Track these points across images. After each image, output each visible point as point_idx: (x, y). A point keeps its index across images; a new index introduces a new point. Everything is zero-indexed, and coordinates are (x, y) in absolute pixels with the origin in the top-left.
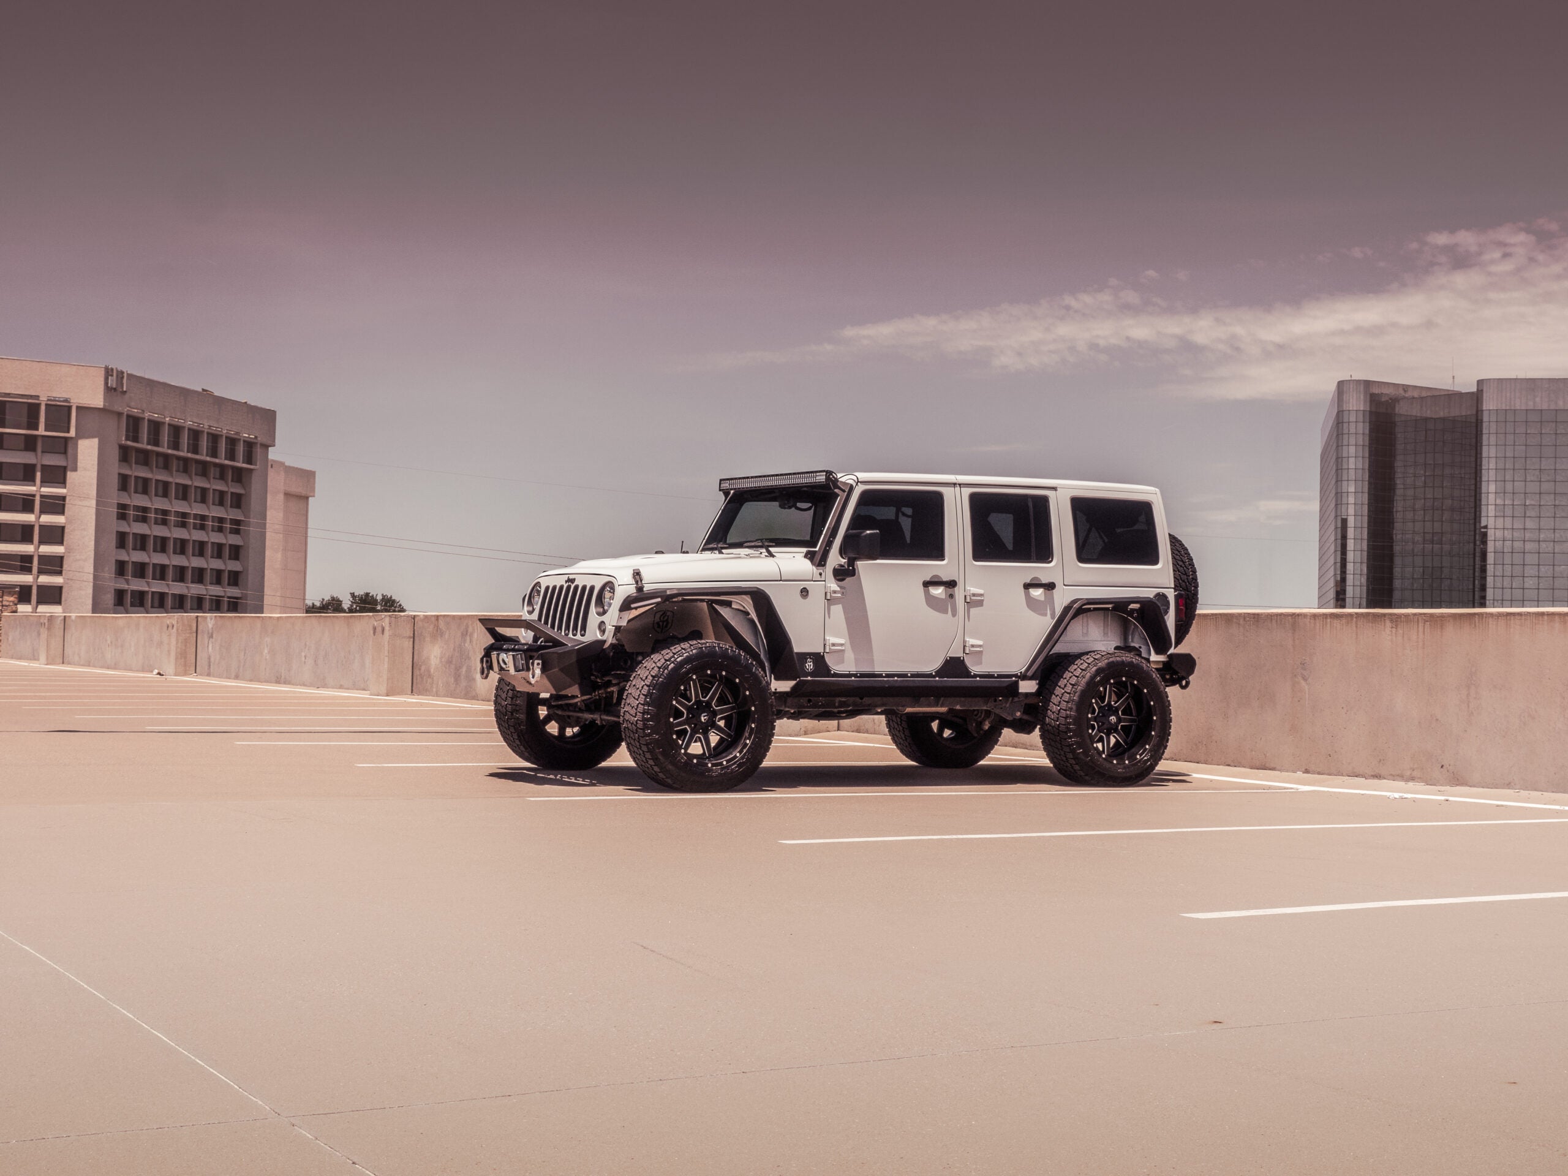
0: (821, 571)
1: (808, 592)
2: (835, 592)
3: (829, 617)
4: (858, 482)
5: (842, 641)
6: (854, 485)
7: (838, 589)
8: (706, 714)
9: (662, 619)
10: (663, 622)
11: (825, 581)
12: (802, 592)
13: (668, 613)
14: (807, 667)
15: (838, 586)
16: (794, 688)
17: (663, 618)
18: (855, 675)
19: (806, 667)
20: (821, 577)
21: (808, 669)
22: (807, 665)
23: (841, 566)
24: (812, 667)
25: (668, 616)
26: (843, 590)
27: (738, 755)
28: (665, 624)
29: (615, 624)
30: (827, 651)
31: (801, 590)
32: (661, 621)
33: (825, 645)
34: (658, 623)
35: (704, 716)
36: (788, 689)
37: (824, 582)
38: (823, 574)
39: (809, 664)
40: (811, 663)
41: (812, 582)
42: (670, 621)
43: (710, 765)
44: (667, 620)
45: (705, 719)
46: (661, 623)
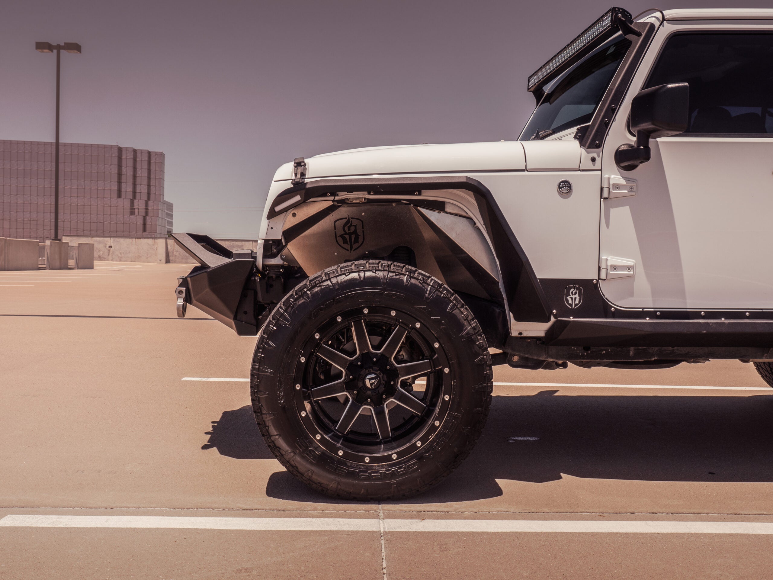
0: (595, 155)
1: (570, 187)
2: (617, 187)
3: (608, 226)
4: (664, 19)
5: (630, 262)
6: (657, 24)
7: (623, 182)
8: (373, 376)
9: (346, 228)
10: (350, 234)
11: (601, 170)
12: (560, 188)
13: (355, 222)
14: (570, 302)
15: (623, 177)
16: (550, 332)
17: (349, 229)
18: (652, 314)
19: (567, 301)
20: (594, 165)
21: (571, 305)
22: (568, 298)
23: (630, 146)
24: (577, 302)
25: (355, 226)
26: (633, 185)
27: (419, 444)
28: (353, 237)
29: (264, 238)
30: (603, 276)
31: (560, 184)
32: (346, 234)
33: (599, 268)
34: (341, 236)
35: (370, 379)
36: (542, 334)
37: (599, 172)
38: (598, 160)
39: (574, 297)
40: (577, 296)
41: (579, 173)
42: (360, 232)
43: (367, 460)
44: (355, 232)
45: (371, 384)
46: (347, 236)
